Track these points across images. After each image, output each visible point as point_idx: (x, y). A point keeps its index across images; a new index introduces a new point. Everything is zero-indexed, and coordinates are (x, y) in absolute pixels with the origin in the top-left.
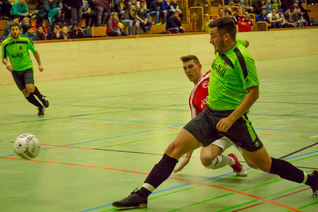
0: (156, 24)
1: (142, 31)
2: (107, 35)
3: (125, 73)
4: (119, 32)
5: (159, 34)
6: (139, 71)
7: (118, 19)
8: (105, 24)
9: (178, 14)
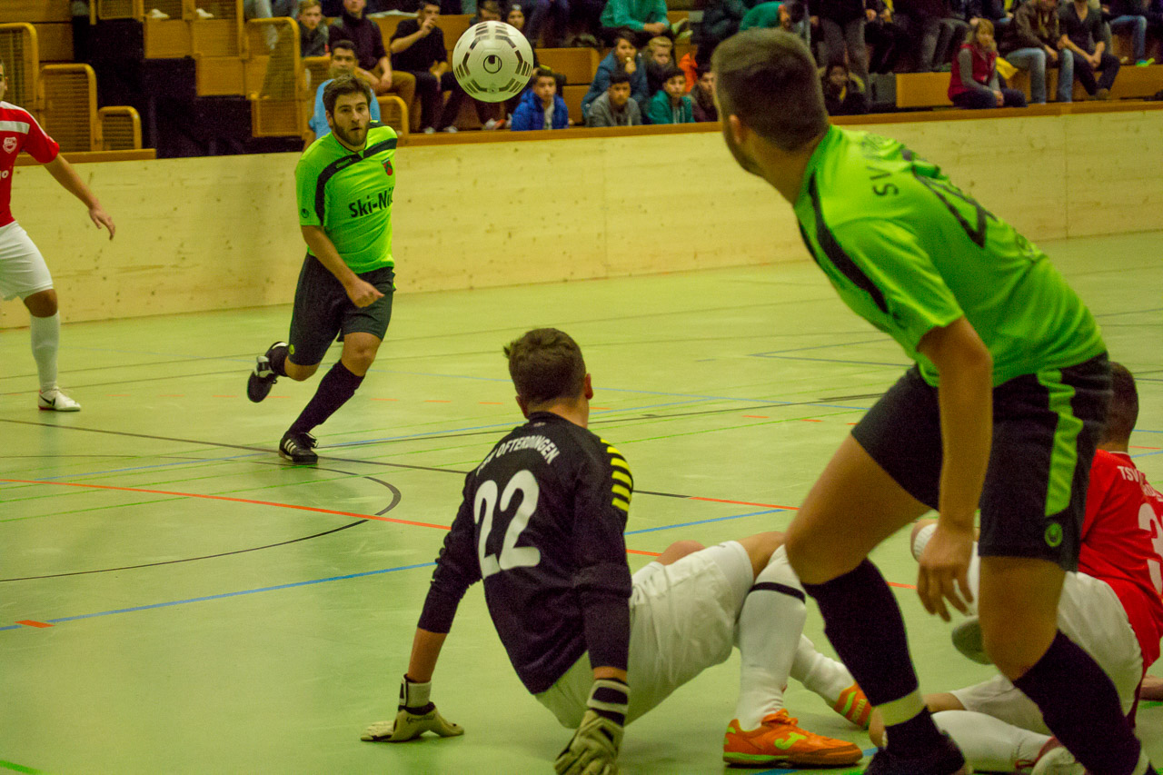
2: (951, 103)
6: (1068, 238)
8: (945, 62)
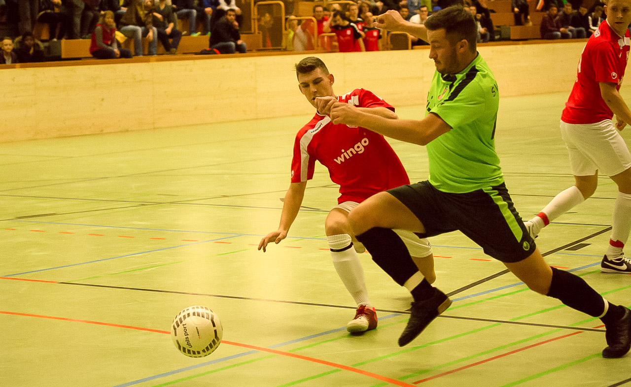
0: (189, 34)
1: (162, 49)
2: (90, 56)
3: (127, 131)
4: (116, 50)
5: (196, 54)
6: (154, 128)
7: (114, 25)
8: (87, 34)
9: (233, 15)
